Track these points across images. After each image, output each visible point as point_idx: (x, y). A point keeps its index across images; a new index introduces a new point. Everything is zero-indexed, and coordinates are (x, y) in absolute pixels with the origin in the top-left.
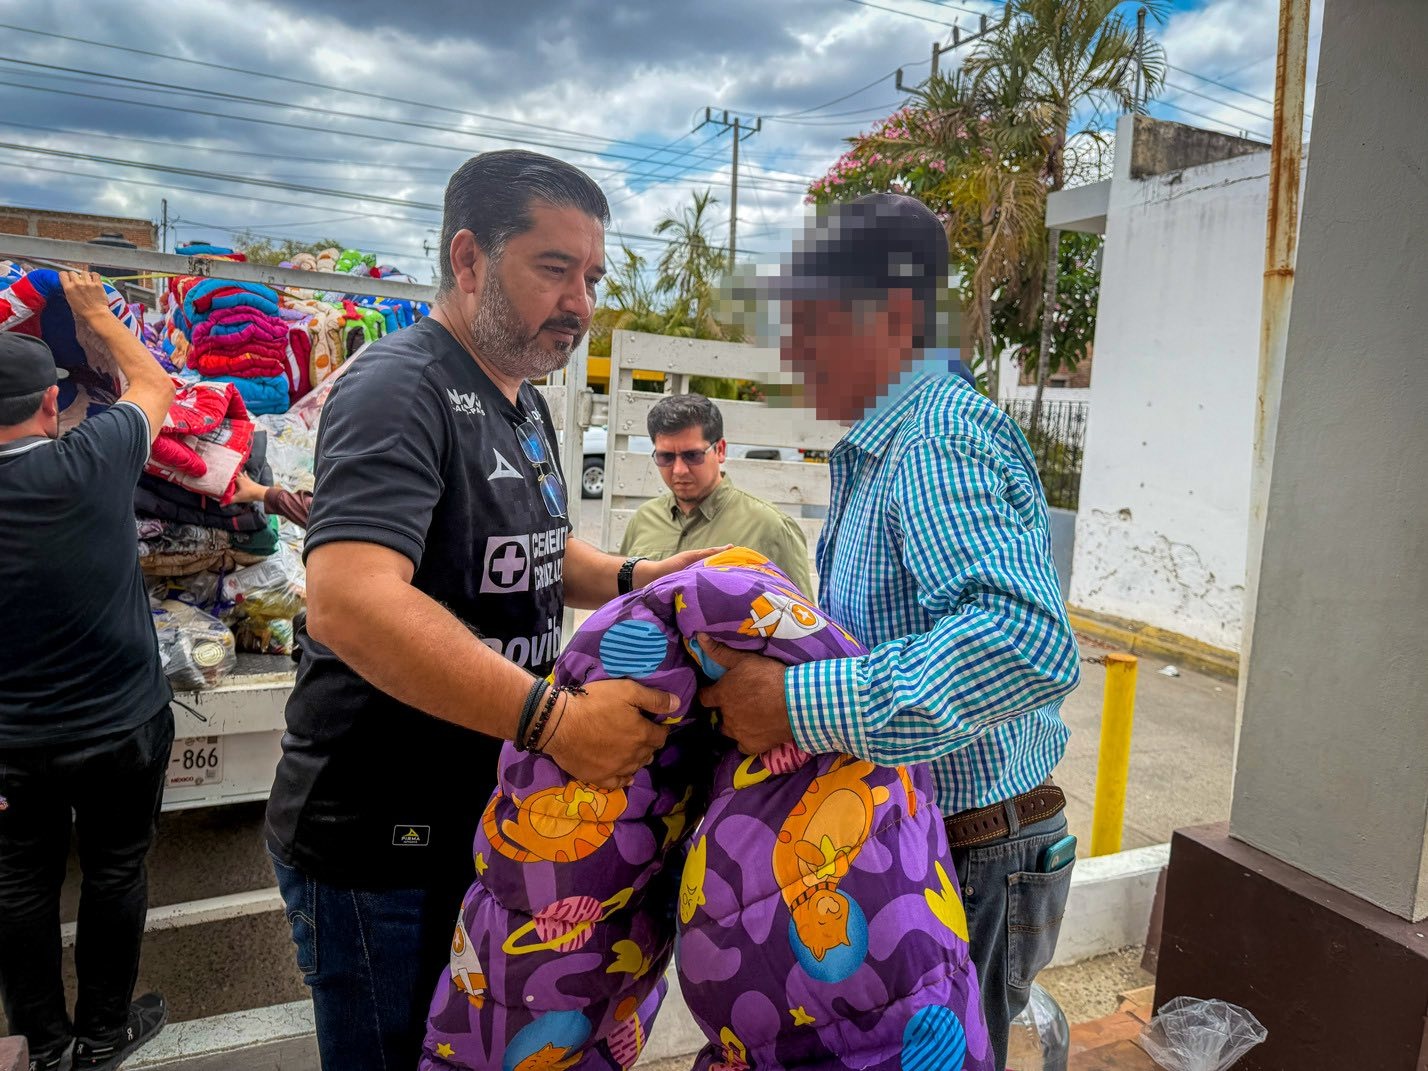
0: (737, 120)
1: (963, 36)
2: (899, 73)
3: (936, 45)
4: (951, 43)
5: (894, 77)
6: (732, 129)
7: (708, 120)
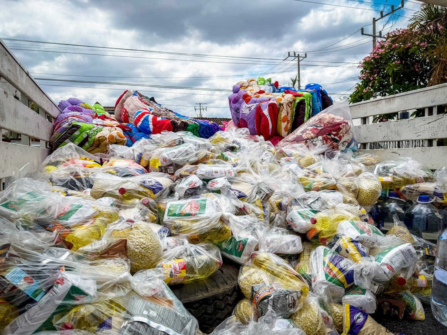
0: (298, 55)
1: (384, 14)
2: (362, 29)
3: (374, 19)
4: (380, 17)
5: (360, 30)
6: (297, 58)
7: (289, 56)
